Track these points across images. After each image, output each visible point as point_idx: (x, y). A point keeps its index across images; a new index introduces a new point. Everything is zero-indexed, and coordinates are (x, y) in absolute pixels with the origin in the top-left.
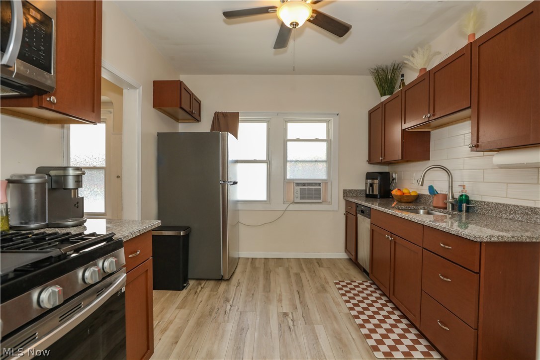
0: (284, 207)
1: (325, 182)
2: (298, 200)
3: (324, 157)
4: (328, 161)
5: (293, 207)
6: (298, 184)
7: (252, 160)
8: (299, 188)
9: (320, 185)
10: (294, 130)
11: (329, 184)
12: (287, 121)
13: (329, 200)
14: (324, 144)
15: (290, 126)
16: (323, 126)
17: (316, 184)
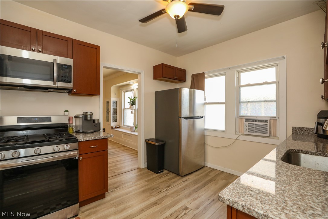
0: (235, 137)
1: (274, 119)
2: (247, 133)
3: (274, 97)
4: (277, 101)
5: (242, 138)
6: (246, 120)
7: (216, 103)
8: (247, 123)
9: (266, 121)
10: (246, 77)
11: (278, 120)
12: (239, 72)
13: (278, 135)
14: (274, 86)
15: (243, 75)
16: (273, 70)
17: (262, 121)
